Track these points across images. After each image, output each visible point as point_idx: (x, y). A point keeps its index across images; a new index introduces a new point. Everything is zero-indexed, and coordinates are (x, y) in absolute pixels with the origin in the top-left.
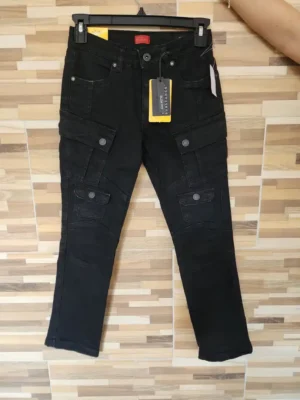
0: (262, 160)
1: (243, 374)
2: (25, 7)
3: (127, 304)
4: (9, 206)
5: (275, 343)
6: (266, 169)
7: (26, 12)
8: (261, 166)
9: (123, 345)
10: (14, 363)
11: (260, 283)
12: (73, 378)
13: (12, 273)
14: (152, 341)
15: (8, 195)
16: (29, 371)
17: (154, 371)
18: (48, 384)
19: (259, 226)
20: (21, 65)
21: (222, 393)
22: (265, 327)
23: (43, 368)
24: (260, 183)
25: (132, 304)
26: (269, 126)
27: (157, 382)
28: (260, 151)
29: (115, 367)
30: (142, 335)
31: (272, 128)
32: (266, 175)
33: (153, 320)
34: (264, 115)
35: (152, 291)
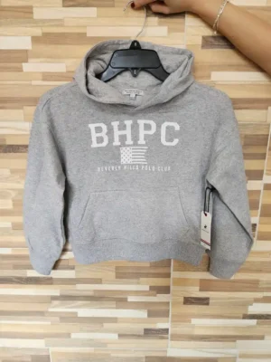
2: (31, 7)
3: (126, 299)
4: (14, 205)
5: (266, 337)
6: (268, 174)
7: (32, 13)
8: (262, 171)
9: (120, 336)
10: (17, 349)
11: (256, 282)
13: (16, 267)
14: (149, 333)
15: (13, 194)
16: (32, 356)
20: (26, 67)
22: (257, 323)
23: (44, 354)
25: (131, 299)
30: (140, 328)
32: (267, 179)
33: (151, 314)
35: (150, 287)
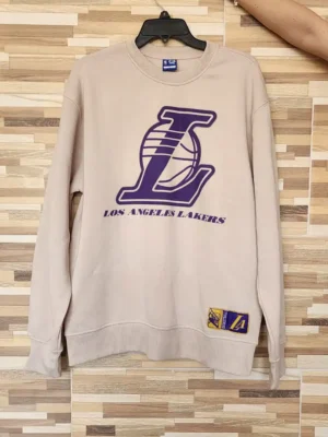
0: (311, 140)
1: (298, 391)
12: (99, 392)
17: (194, 385)
18: (68, 400)
19: (310, 211)
21: (273, 416)
24: (309, 165)
26: (316, 106)
27: (196, 400)
28: (309, 131)
29: (149, 378)
31: (319, 108)
34: (310, 95)
